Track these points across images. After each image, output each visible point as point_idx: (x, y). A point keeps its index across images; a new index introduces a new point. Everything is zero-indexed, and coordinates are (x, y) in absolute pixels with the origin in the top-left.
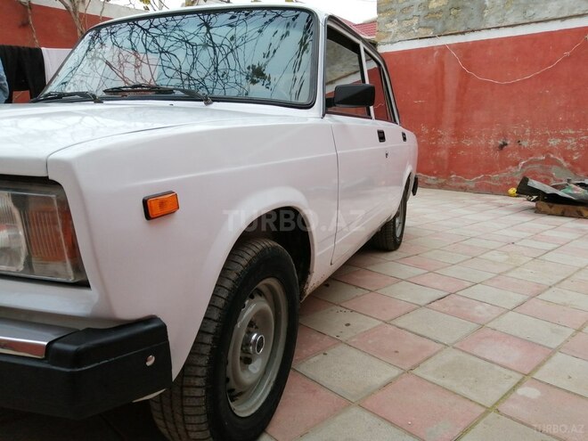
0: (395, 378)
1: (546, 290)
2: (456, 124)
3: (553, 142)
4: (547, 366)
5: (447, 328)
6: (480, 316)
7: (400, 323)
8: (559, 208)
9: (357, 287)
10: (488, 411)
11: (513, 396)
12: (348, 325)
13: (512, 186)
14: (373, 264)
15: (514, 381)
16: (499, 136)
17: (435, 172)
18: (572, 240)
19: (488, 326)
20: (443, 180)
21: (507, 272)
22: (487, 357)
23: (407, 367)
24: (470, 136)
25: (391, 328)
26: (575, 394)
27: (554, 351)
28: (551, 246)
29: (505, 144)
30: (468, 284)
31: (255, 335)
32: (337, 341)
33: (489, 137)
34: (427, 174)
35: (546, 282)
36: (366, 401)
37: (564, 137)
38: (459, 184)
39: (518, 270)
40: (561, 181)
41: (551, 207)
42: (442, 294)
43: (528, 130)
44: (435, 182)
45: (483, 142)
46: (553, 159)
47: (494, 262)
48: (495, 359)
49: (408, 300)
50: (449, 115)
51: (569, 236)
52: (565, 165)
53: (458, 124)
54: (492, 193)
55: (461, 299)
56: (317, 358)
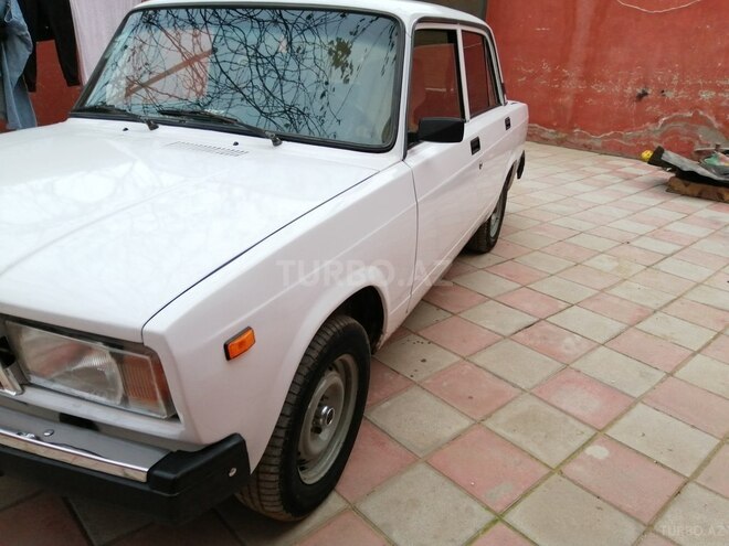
0: (465, 431)
1: (649, 316)
2: (586, 63)
3: (706, 95)
4: (625, 421)
5: (528, 367)
6: (566, 351)
7: (479, 360)
8: (697, 187)
9: (439, 308)
10: (552, 471)
11: (579, 457)
12: (424, 361)
13: (648, 147)
14: (460, 275)
15: (585, 438)
16: (638, 84)
17: (555, 124)
18: (700, 239)
19: (573, 365)
20: (564, 135)
21: (612, 287)
22: (563, 407)
23: (478, 418)
24: (603, 80)
25: (468, 367)
26: (644, 455)
27: (637, 401)
28: (671, 248)
29: (645, 94)
30: (563, 305)
31: (326, 408)
32: (410, 383)
33: (626, 84)
34: (544, 125)
35: (652, 304)
36: (432, 457)
37: (719, 89)
38: (582, 141)
39: (625, 284)
40: (708, 145)
41: (686, 186)
42: (531, 320)
43: (676, 77)
44: (554, 137)
45: (617, 89)
46: (702, 117)
47: (600, 272)
48: (570, 411)
49: (492, 327)
50: (579, 50)
51: (698, 231)
52: (716, 125)
53: (589, 63)
54: (622, 155)
55: (551, 328)
56: (388, 403)
